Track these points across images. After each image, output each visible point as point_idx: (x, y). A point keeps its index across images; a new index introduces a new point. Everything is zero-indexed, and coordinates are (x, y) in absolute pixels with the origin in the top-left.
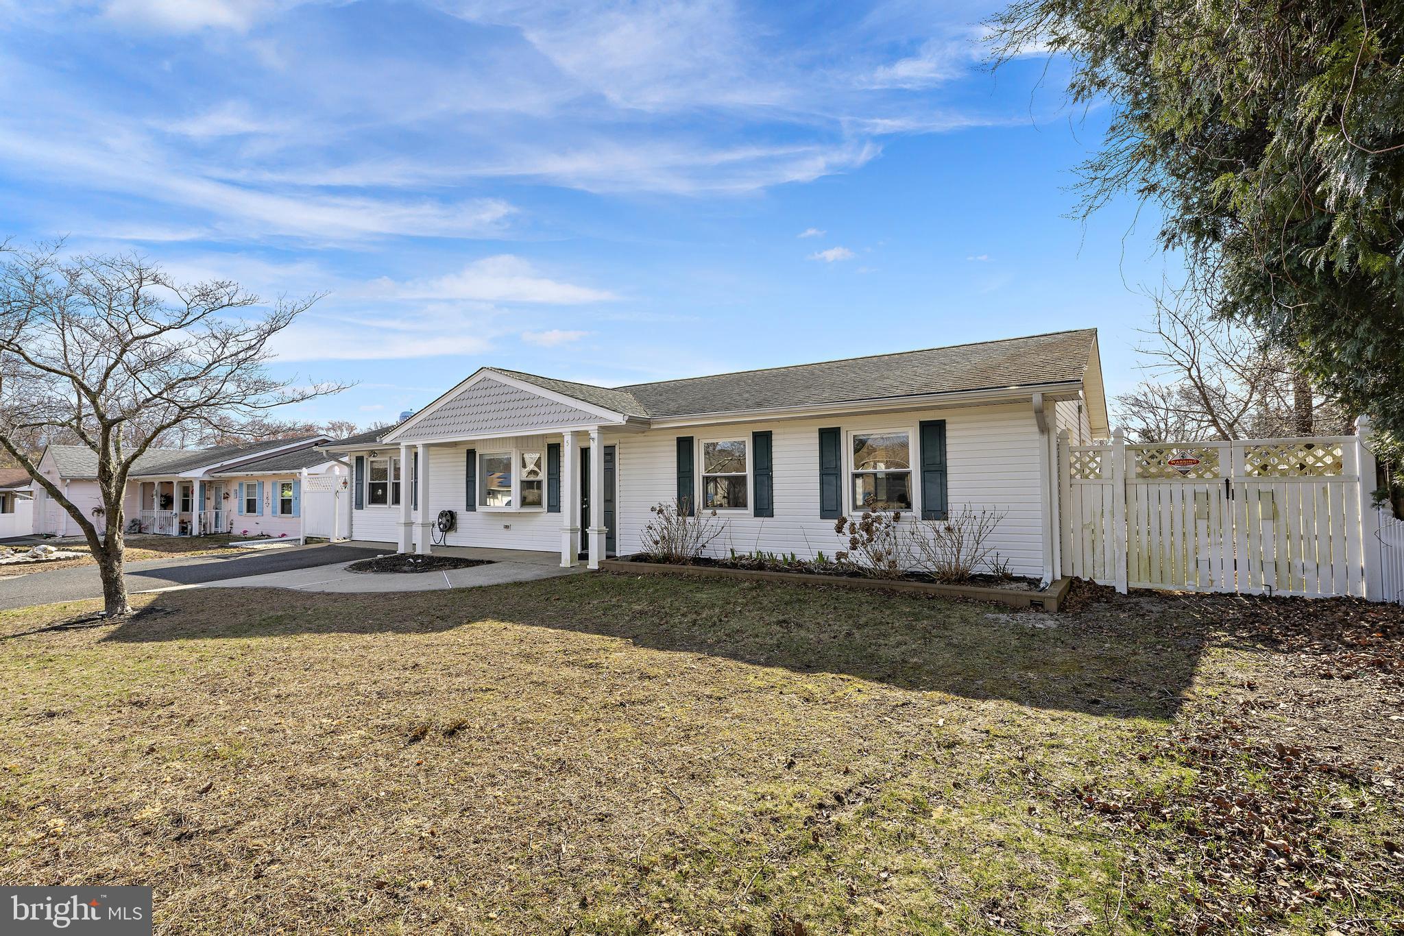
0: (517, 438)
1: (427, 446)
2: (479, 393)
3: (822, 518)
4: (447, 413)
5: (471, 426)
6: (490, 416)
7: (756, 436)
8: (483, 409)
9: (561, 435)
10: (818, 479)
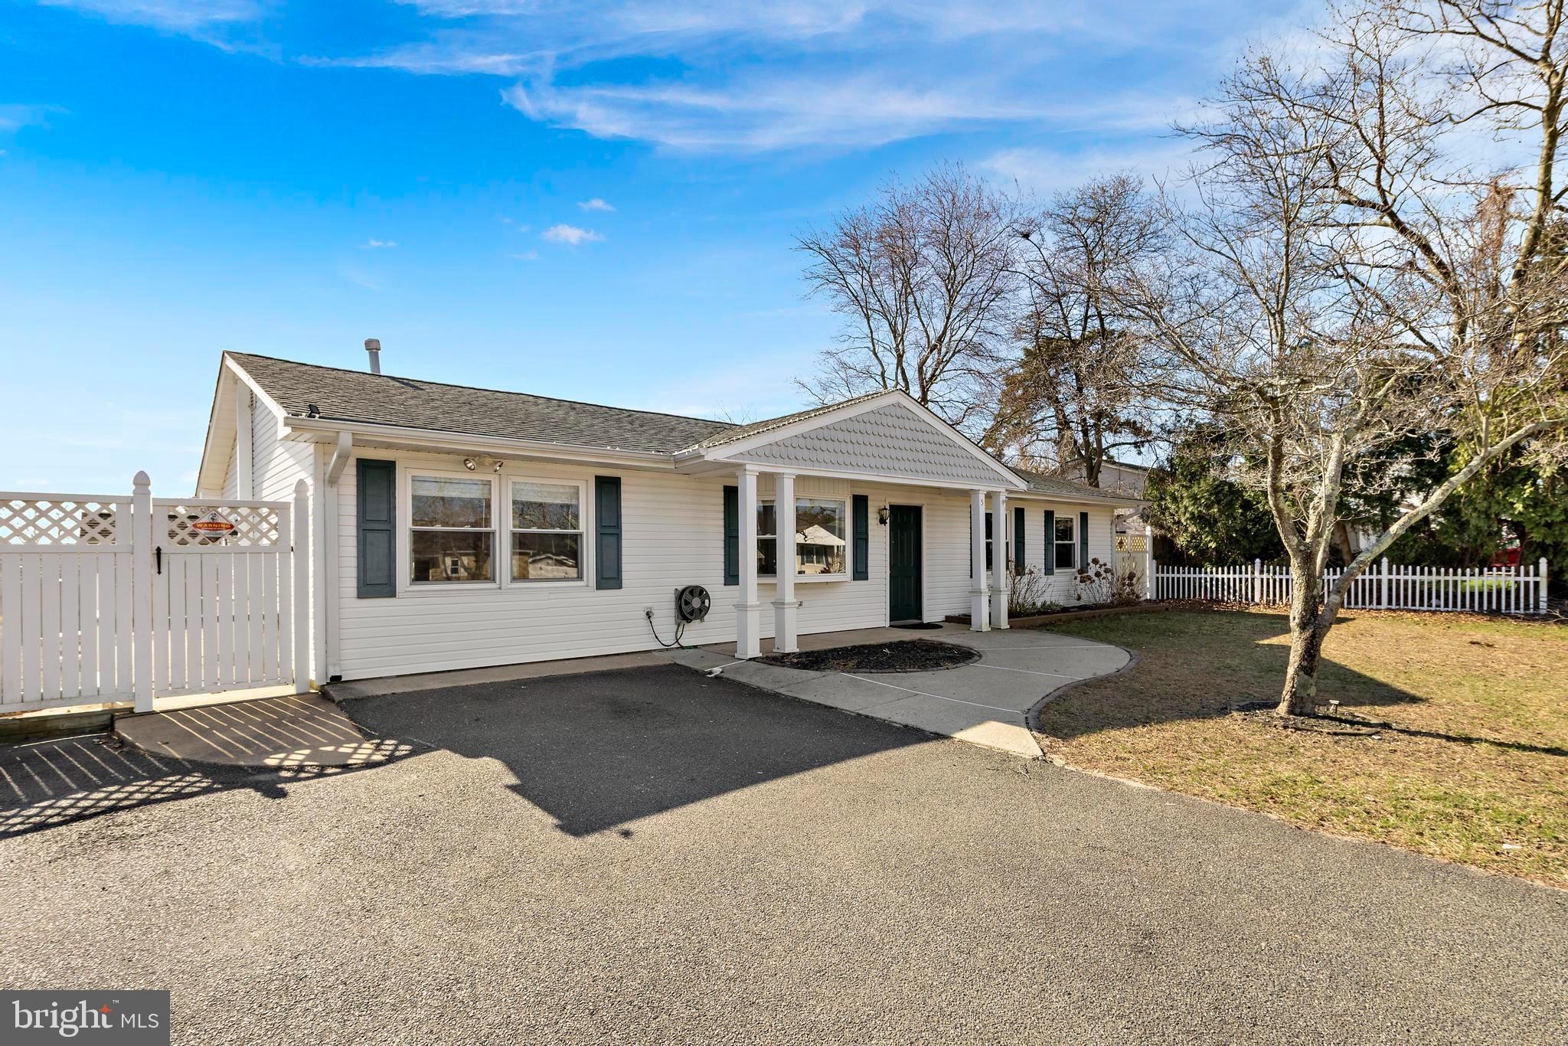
1: (800, 479)
2: (890, 421)
4: (841, 435)
5: (879, 462)
6: (905, 454)
8: (897, 443)
10: (1044, 547)
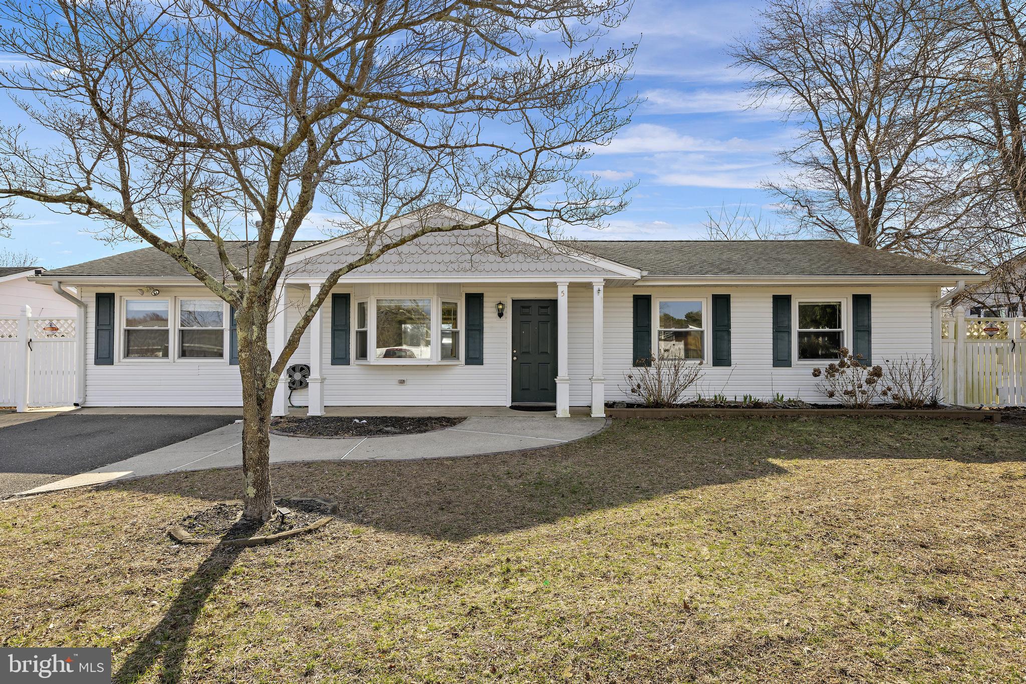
0: (438, 284)
3: (774, 365)
7: (716, 298)
9: (554, 285)
10: (771, 336)
